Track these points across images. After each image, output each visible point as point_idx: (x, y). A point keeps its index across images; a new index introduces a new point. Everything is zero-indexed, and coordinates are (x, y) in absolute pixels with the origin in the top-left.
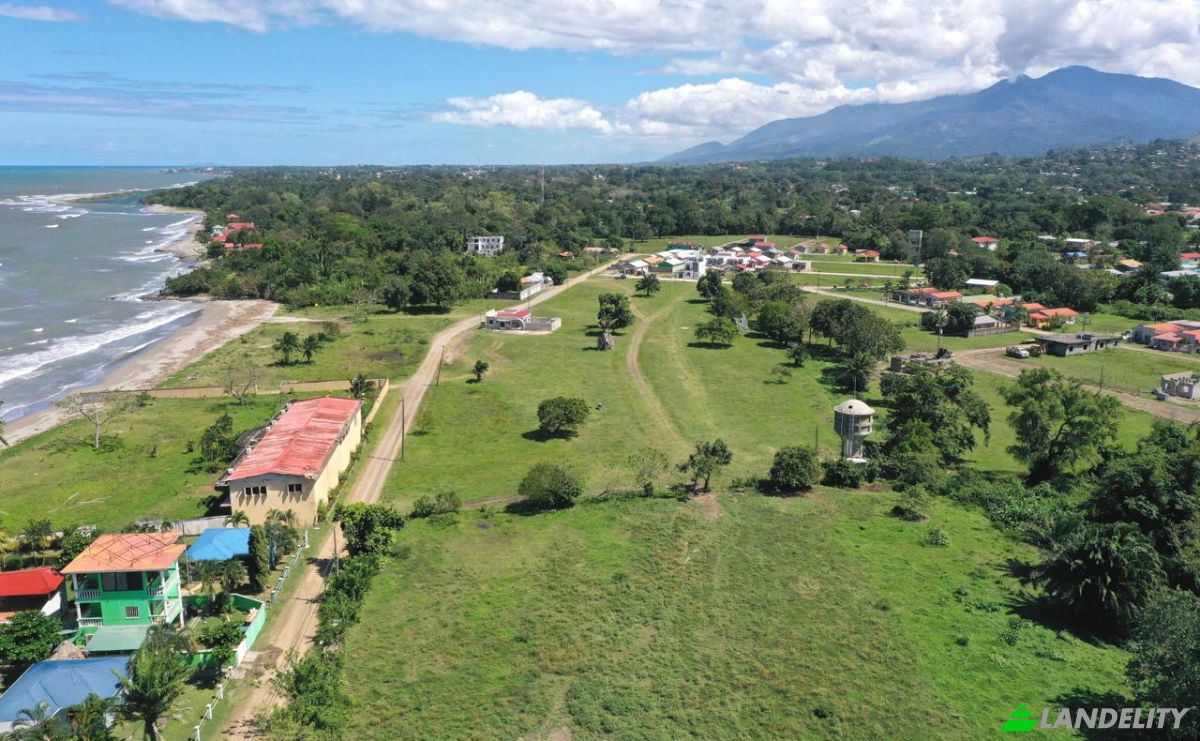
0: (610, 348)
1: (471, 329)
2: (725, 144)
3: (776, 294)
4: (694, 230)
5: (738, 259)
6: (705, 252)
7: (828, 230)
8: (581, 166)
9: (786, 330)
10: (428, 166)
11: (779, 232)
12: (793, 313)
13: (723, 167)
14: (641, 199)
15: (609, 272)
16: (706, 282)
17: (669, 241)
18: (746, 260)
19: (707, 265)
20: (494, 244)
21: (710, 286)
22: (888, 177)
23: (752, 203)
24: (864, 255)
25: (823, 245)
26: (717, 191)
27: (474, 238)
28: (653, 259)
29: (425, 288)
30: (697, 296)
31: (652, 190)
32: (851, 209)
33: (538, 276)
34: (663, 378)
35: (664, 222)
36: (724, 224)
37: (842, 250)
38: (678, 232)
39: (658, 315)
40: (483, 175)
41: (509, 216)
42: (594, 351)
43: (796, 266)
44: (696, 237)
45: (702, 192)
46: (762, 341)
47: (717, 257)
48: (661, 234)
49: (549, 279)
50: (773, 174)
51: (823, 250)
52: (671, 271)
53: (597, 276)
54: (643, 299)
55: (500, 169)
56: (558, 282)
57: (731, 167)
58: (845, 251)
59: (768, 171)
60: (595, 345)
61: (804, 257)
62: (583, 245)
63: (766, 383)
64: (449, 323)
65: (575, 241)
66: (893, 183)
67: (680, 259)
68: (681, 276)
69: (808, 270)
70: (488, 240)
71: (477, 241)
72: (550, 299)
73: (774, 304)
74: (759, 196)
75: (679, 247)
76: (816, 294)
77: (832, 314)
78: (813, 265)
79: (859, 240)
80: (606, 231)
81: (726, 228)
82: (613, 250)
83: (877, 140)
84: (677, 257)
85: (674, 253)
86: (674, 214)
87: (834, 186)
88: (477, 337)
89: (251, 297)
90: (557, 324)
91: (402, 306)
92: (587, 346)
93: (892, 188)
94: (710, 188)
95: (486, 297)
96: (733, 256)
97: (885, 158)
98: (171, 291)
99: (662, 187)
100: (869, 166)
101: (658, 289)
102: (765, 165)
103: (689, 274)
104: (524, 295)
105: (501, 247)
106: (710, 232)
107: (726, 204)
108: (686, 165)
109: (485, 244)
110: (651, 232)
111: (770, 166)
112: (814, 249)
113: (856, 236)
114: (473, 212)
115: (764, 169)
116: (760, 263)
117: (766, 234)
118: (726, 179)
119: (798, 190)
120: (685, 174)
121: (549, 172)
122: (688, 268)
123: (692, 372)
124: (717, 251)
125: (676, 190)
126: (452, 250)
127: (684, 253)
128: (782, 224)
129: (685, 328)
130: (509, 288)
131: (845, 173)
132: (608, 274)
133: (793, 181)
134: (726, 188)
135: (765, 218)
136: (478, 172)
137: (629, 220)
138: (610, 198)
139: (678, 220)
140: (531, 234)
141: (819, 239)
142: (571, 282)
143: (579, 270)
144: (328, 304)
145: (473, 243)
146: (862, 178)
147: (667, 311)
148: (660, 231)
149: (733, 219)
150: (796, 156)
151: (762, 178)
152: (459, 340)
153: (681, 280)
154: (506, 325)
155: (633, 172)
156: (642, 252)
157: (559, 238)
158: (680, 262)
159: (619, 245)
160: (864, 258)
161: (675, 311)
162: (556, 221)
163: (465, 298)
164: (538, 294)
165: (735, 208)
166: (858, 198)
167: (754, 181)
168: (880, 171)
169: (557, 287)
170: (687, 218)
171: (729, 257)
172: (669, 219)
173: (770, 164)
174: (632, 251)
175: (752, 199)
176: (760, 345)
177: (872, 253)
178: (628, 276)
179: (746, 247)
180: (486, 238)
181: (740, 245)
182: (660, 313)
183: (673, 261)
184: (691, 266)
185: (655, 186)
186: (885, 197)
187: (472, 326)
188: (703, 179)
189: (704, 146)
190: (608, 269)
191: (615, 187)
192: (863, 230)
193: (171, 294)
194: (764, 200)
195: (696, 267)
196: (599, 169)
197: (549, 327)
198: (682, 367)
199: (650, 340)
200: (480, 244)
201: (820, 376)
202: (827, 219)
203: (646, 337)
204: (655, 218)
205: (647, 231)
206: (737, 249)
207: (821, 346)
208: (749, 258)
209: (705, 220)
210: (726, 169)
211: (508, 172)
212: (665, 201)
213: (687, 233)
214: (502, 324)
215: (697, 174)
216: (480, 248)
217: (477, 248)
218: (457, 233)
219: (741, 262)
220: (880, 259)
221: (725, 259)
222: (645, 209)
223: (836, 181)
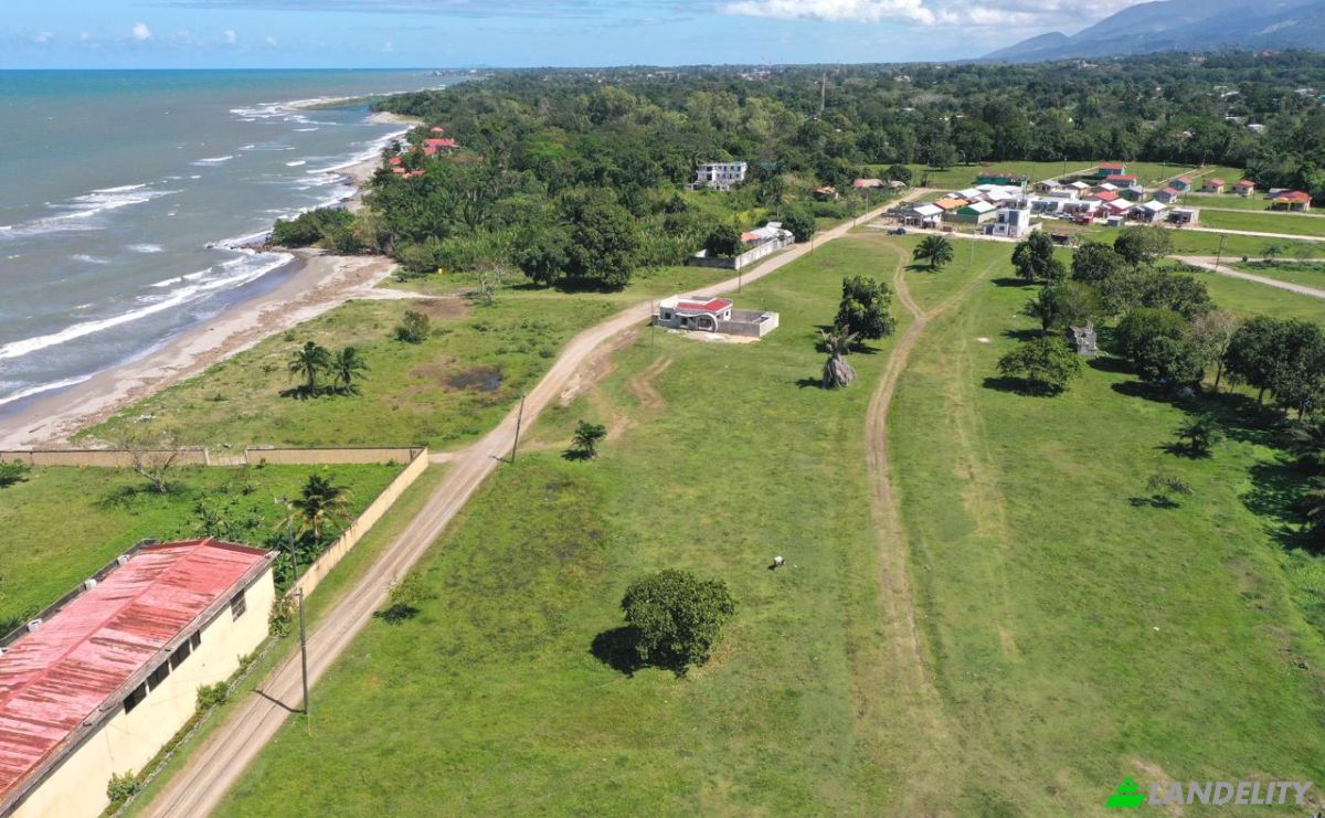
0: (843, 384)
1: (638, 325)
2: (1069, 35)
3: (1152, 292)
4: (1017, 154)
5: (1081, 203)
6: (1030, 188)
7: (1220, 156)
8: (887, 65)
9: (1172, 368)
10: (709, 66)
11: (1143, 158)
12: (1186, 334)
13: (1064, 65)
14: (951, 107)
15: (885, 221)
16: (1027, 251)
17: (980, 170)
18: (1094, 206)
19: (1032, 213)
20: (734, 173)
21: (1034, 259)
22: (1294, 76)
23: (1105, 115)
24: (1285, 199)
25: (1215, 181)
26: (1055, 96)
27: (706, 165)
28: (951, 202)
29: (584, 253)
30: (1010, 272)
31: (967, 94)
32: (1249, 122)
33: (772, 229)
34: (924, 475)
35: (975, 143)
36: (1062, 145)
37: (1245, 189)
38: (995, 157)
39: (942, 308)
40: (765, 77)
41: (764, 133)
42: (815, 389)
43: (1174, 218)
44: (1022, 164)
45: (1034, 97)
46: (1121, 378)
47: (1048, 200)
48: (970, 159)
49: (788, 233)
50: (1131, 73)
51: (1215, 187)
52: (975, 222)
53: (863, 227)
54: (924, 273)
55: (788, 69)
56: (801, 238)
57: (1075, 66)
58: (1251, 190)
59: (1125, 69)
60: (818, 375)
61: (1186, 200)
62: (854, 176)
63: (1136, 502)
64: (611, 311)
65: (842, 171)
66: (1304, 83)
67: (991, 202)
68: (989, 231)
69: (1193, 225)
70: (725, 168)
71: (710, 169)
72: (779, 270)
73: (1149, 312)
74: (1112, 102)
75: (994, 180)
76: (1213, 272)
77: (1272, 350)
78: (1202, 215)
79: (1274, 175)
80: (894, 155)
81: (1064, 152)
82: (896, 184)
83: (1275, 27)
84: (987, 198)
85: (984, 192)
86: (992, 131)
87: (1217, 88)
88: (639, 345)
89: (373, 253)
90: (772, 322)
91: (553, 278)
92: (806, 378)
93: (1302, 91)
94: (1045, 92)
95: (686, 263)
96: (1074, 199)
97: (1288, 50)
98: (281, 239)
99: (981, 91)
100: (1266, 61)
101: (948, 259)
102: (1121, 62)
103: (1002, 228)
104: (742, 261)
105: (742, 177)
106: (1040, 156)
107: (1067, 116)
108: (1015, 63)
109: (721, 173)
110: (955, 156)
111: (1127, 63)
112: (1200, 187)
113: (1268, 168)
114: (719, 126)
115: (1119, 67)
116: (1116, 211)
117: (1123, 160)
118: (1068, 81)
119: (1168, 94)
120: (1014, 74)
121: (845, 71)
122: (1001, 219)
123: (984, 460)
124: (1049, 187)
125: (999, 94)
126: (673, 181)
127: (999, 192)
128: (1149, 145)
129: (984, 340)
130: (723, 248)
131: (1232, 71)
132: (881, 225)
133: (1161, 81)
134: (1067, 91)
135: (1125, 137)
136: (763, 72)
137: (926, 140)
138: (910, 106)
139: (996, 141)
140: (782, 161)
141: (1207, 170)
142: (820, 239)
143: (837, 217)
144: (460, 270)
145: (705, 172)
146: (1257, 77)
147: (957, 299)
148: (968, 155)
149: (1077, 138)
150: (1162, 49)
151: (1115, 78)
152: (609, 348)
153: (988, 237)
154: (690, 322)
155: (948, 71)
156: (938, 186)
157: (820, 166)
158: (993, 207)
159: (905, 177)
160: (1287, 204)
161: (972, 302)
162: (825, 140)
163: (655, 264)
164: (767, 258)
165: (1078, 122)
166: (1260, 107)
167: (1105, 81)
168: (1280, 69)
169: (798, 246)
170: (1009, 137)
171: (1066, 201)
172: (983, 138)
173: (1128, 61)
174: (923, 185)
175: (1104, 107)
176: (1117, 388)
177: (1302, 198)
178: (910, 229)
179: (1094, 180)
180: (722, 164)
181: (1084, 178)
182: (945, 304)
183: (981, 207)
184: (1007, 218)
185: (972, 89)
186: (1299, 104)
187: (639, 320)
188: (1038, 80)
189: (1042, 37)
190: (883, 215)
191: (922, 90)
192: (1283, 159)
193: (278, 244)
194: (1120, 108)
195: (1014, 218)
196: (906, 69)
197: (755, 330)
198: (965, 442)
199: (921, 368)
200: (714, 173)
201: (1246, 486)
202: (1220, 140)
203: (913, 358)
204: (963, 137)
205: (949, 156)
206: (1079, 184)
207: (1241, 398)
208: (1098, 203)
209: (1034, 139)
210: (1069, 67)
211: (796, 72)
212: (980, 111)
213: (1007, 158)
214: (684, 321)
215: (1030, 74)
216: (714, 178)
217: (709, 177)
218: (681, 159)
219: (1085, 209)
220: (1311, 205)
221: (1062, 203)
222: (953, 120)
223: (1219, 80)
